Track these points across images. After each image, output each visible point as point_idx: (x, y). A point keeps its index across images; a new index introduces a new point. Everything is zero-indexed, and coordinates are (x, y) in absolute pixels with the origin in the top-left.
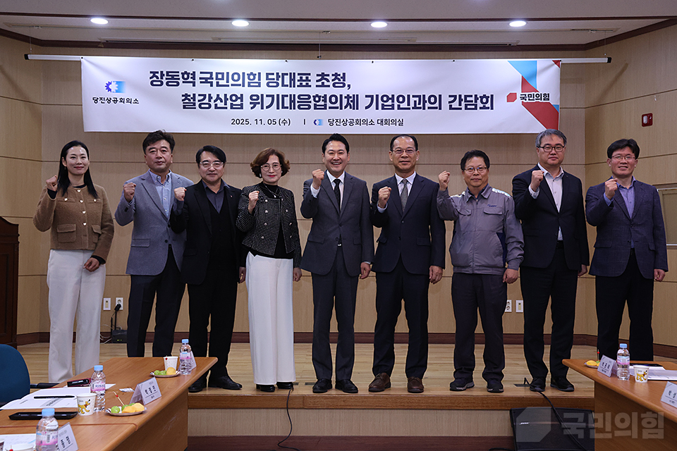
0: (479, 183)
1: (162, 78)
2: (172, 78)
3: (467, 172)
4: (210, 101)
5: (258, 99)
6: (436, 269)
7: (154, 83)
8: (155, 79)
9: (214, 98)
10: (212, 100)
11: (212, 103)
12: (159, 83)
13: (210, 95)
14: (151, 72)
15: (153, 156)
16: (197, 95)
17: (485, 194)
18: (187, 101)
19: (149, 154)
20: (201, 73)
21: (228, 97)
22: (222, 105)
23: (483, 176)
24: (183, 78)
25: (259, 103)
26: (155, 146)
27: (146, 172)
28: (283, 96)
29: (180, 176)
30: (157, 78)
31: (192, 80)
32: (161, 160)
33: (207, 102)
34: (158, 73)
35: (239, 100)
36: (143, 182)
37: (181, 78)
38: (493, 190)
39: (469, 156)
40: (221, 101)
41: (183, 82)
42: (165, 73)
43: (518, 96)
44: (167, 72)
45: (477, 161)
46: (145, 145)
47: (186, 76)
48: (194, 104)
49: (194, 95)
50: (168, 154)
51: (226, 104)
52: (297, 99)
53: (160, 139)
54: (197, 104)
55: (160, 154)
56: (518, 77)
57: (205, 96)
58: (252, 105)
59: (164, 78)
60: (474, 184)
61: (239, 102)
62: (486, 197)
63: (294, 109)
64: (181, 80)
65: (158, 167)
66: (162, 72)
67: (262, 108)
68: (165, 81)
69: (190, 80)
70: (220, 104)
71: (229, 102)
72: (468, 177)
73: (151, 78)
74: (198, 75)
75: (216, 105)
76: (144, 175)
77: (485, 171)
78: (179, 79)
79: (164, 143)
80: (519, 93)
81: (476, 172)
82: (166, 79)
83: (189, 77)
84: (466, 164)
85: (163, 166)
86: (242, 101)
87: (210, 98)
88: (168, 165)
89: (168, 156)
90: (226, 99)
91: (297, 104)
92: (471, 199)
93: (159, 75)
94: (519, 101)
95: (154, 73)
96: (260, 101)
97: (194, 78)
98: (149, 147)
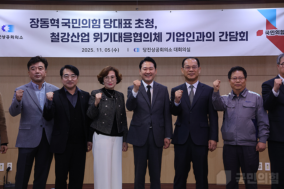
0: (240, 88)
1: (38, 23)
2: (44, 23)
3: (232, 80)
4: (68, 37)
5: (98, 36)
6: (212, 142)
7: (33, 26)
8: (33, 23)
9: (71, 35)
10: (70, 37)
11: (70, 39)
12: (36, 26)
13: (68, 33)
14: (31, 19)
15: (34, 72)
16: (60, 34)
17: (244, 94)
18: (54, 37)
19: (31, 71)
20: (63, 19)
21: (80, 34)
22: (76, 39)
23: (242, 83)
24: (51, 22)
25: (99, 38)
26: (35, 66)
27: (29, 82)
28: (115, 34)
29: (51, 85)
30: (35, 22)
31: (57, 24)
32: (38, 75)
33: (67, 38)
34: (35, 19)
35: (87, 37)
36: (27, 88)
37: (50, 23)
38: (249, 92)
39: (233, 70)
40: (76, 37)
41: (51, 25)
42: (39, 19)
43: (264, 32)
44: (41, 19)
45: (238, 74)
46: (29, 65)
47: (53, 22)
48: (58, 39)
49: (58, 33)
50: (43, 70)
51: (78, 39)
52: (123, 36)
53: (38, 61)
54: (60, 39)
55: (38, 71)
56: (264, 20)
57: (65, 34)
58: (95, 40)
59: (39, 22)
60: (237, 88)
61: (86, 38)
62: (245, 96)
63: (122, 41)
64: (50, 24)
65: (37, 79)
66: (38, 19)
67: (101, 41)
68: (39, 25)
69: (56, 24)
70: (75, 39)
71: (80, 38)
72: (233, 84)
73: (31, 23)
74: (61, 21)
75: (72, 40)
76: (28, 84)
77: (244, 80)
78: (48, 23)
79: (41, 64)
80: (264, 30)
81: (238, 80)
82: (41, 23)
83: (55, 22)
84: (232, 75)
85: (40, 79)
86: (88, 37)
87: (68, 35)
88: (44, 78)
89: (43, 72)
90: (78, 36)
91: (123, 39)
92: (235, 98)
93: (36, 21)
94: (264, 35)
95: (33, 20)
96: (100, 37)
97: (58, 23)
98: (31, 67)
